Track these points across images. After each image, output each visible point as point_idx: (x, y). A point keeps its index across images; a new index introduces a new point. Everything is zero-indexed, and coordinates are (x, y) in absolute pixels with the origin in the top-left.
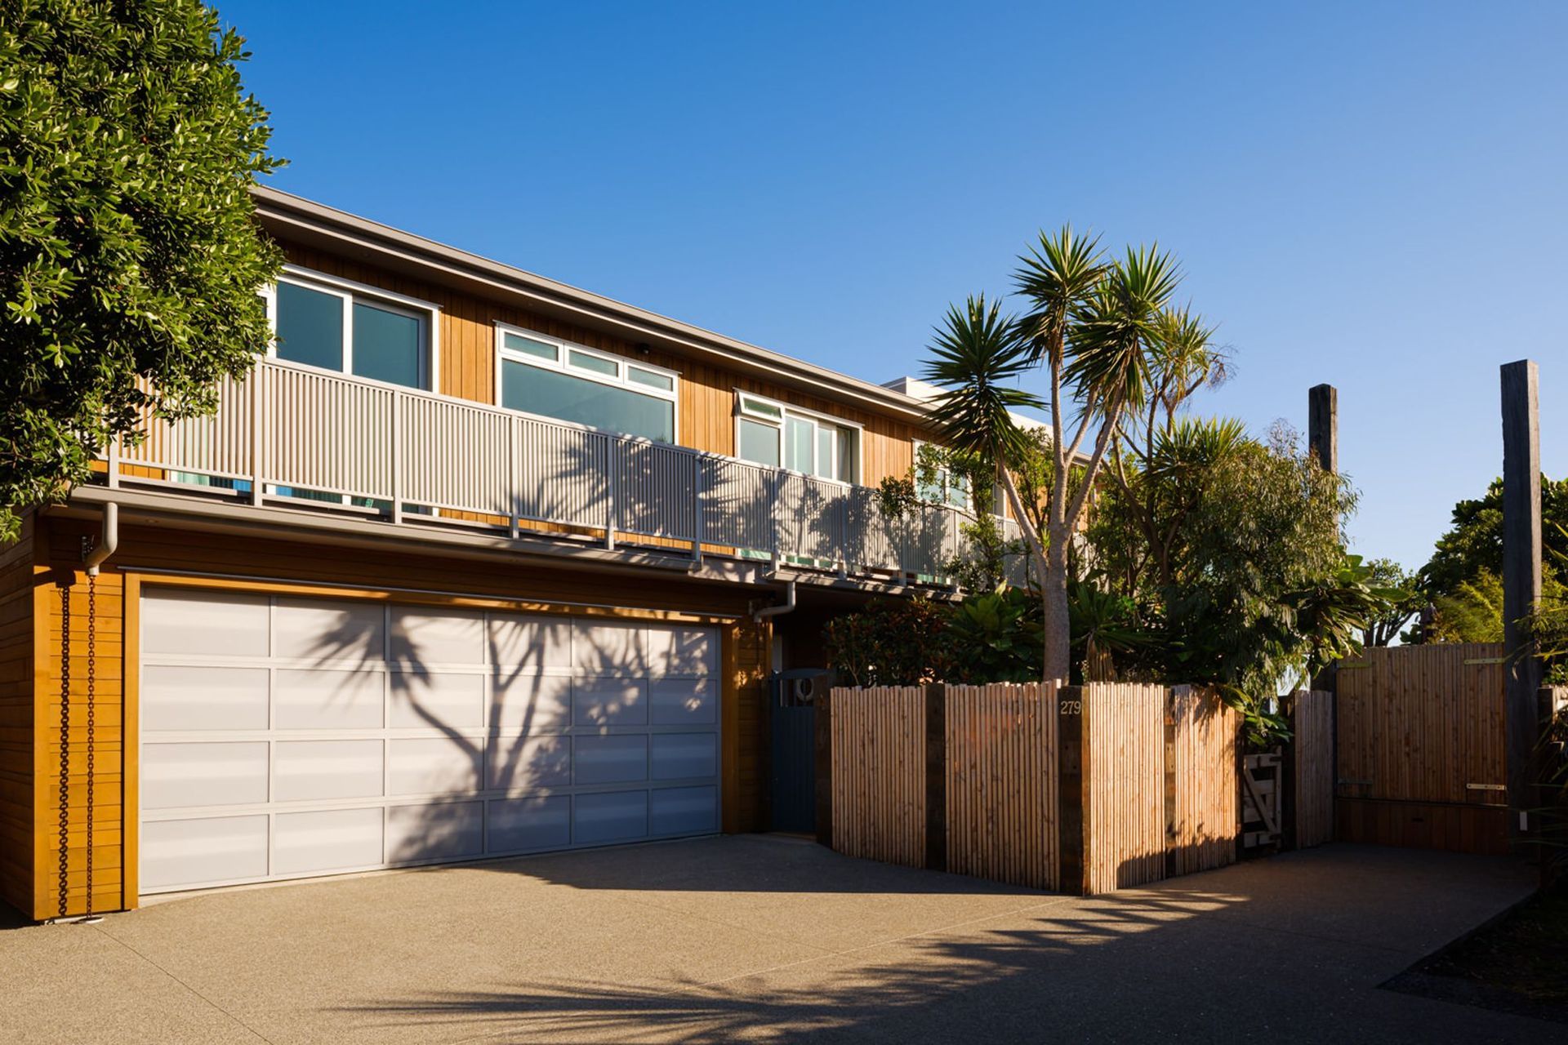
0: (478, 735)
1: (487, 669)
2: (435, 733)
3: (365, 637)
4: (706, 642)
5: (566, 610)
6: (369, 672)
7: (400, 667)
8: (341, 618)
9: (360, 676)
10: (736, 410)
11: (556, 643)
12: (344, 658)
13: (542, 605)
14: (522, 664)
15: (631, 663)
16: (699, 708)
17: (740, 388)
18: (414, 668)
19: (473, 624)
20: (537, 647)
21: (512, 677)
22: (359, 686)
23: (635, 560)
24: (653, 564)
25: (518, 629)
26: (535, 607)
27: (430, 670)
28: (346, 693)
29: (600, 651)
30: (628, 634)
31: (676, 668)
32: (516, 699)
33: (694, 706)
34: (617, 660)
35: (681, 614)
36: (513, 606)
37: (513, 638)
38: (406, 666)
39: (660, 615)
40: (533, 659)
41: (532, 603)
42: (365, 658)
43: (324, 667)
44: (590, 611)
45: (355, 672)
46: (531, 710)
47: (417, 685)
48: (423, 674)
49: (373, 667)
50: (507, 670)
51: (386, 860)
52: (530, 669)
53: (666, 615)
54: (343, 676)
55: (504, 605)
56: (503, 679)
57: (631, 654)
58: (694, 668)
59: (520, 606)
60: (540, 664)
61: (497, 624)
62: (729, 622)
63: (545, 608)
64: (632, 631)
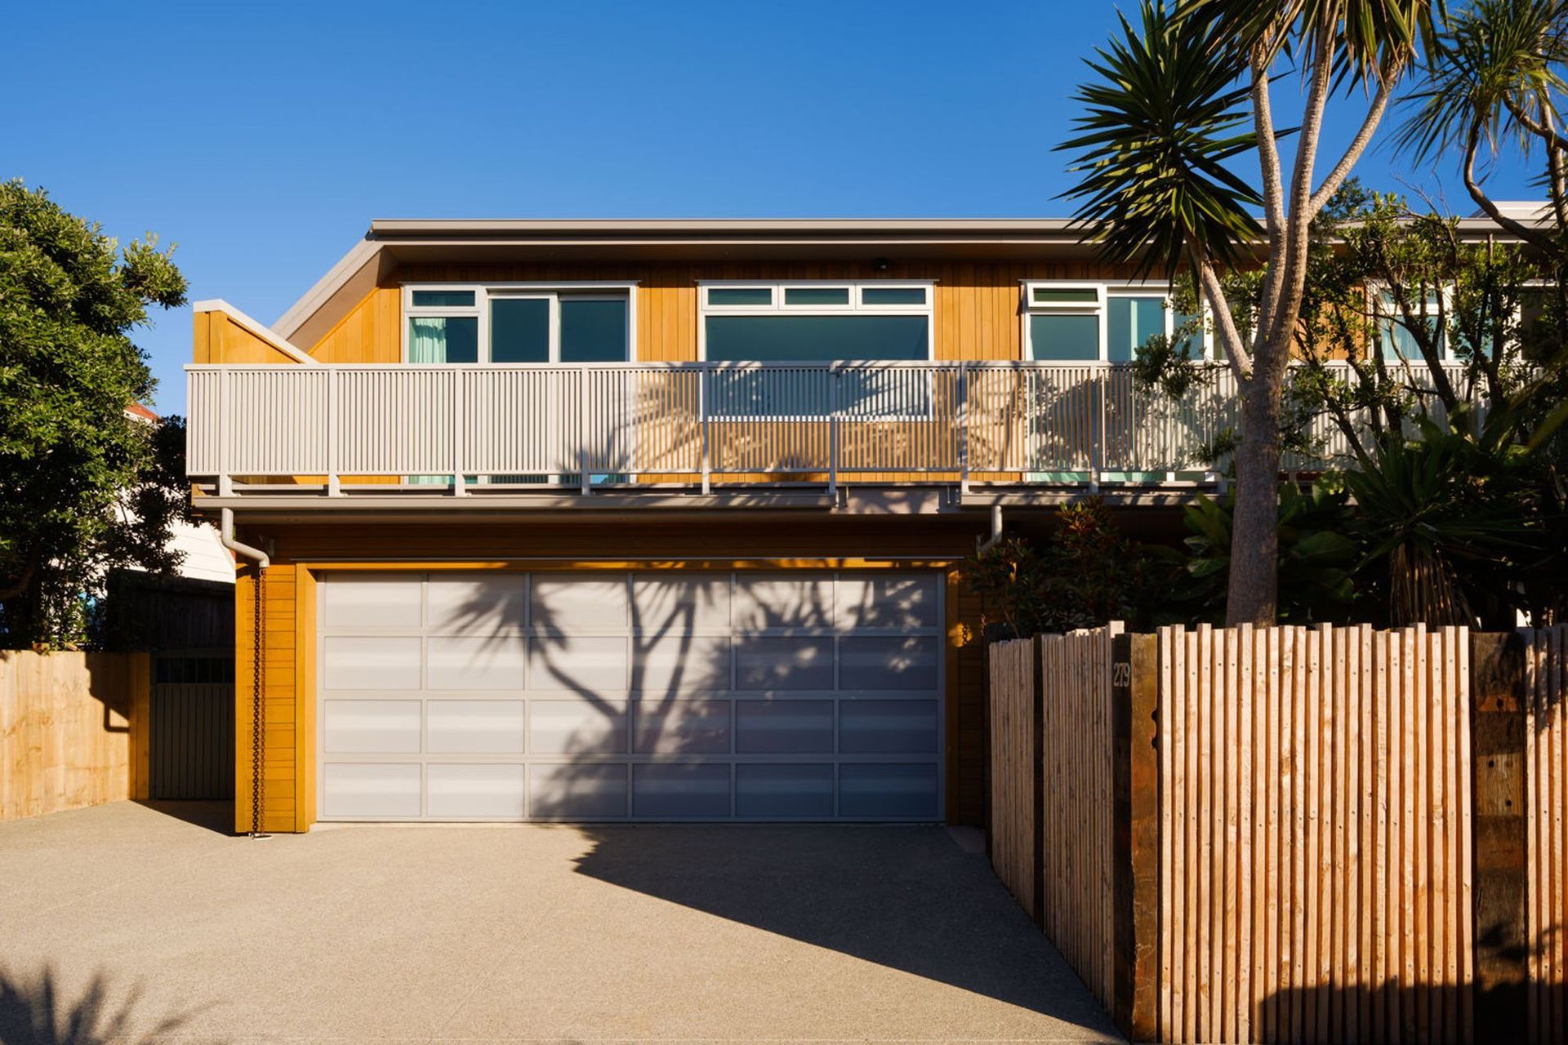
0: (618, 697)
1: (627, 631)
2: (570, 695)
3: (501, 606)
4: (920, 591)
5: (706, 565)
6: (506, 637)
7: (535, 632)
8: (478, 589)
9: (495, 641)
10: (1022, 307)
11: (710, 601)
12: (480, 626)
13: (677, 562)
14: (668, 624)
15: (806, 619)
16: (908, 670)
17: (1026, 278)
18: (548, 632)
19: (613, 587)
20: (686, 608)
21: (657, 638)
22: (496, 650)
23: (736, 502)
24: (763, 504)
25: (664, 589)
26: (668, 565)
27: (567, 634)
28: (485, 656)
29: (765, 607)
30: (802, 588)
31: (872, 623)
32: (661, 662)
33: (902, 666)
34: (788, 616)
35: (866, 560)
36: (641, 566)
37: (657, 599)
38: (541, 631)
39: (832, 562)
40: (680, 620)
41: (663, 562)
42: (500, 627)
43: (464, 634)
44: (739, 565)
45: (492, 637)
46: (678, 672)
47: (553, 650)
48: (560, 639)
49: (508, 632)
50: (650, 631)
51: (527, 814)
52: (678, 629)
53: (841, 562)
54: (482, 641)
55: (632, 565)
56: (646, 641)
57: (807, 609)
58: (900, 622)
59: (651, 566)
60: (689, 624)
61: (639, 586)
62: (941, 564)
63: (680, 565)
64: (808, 584)
